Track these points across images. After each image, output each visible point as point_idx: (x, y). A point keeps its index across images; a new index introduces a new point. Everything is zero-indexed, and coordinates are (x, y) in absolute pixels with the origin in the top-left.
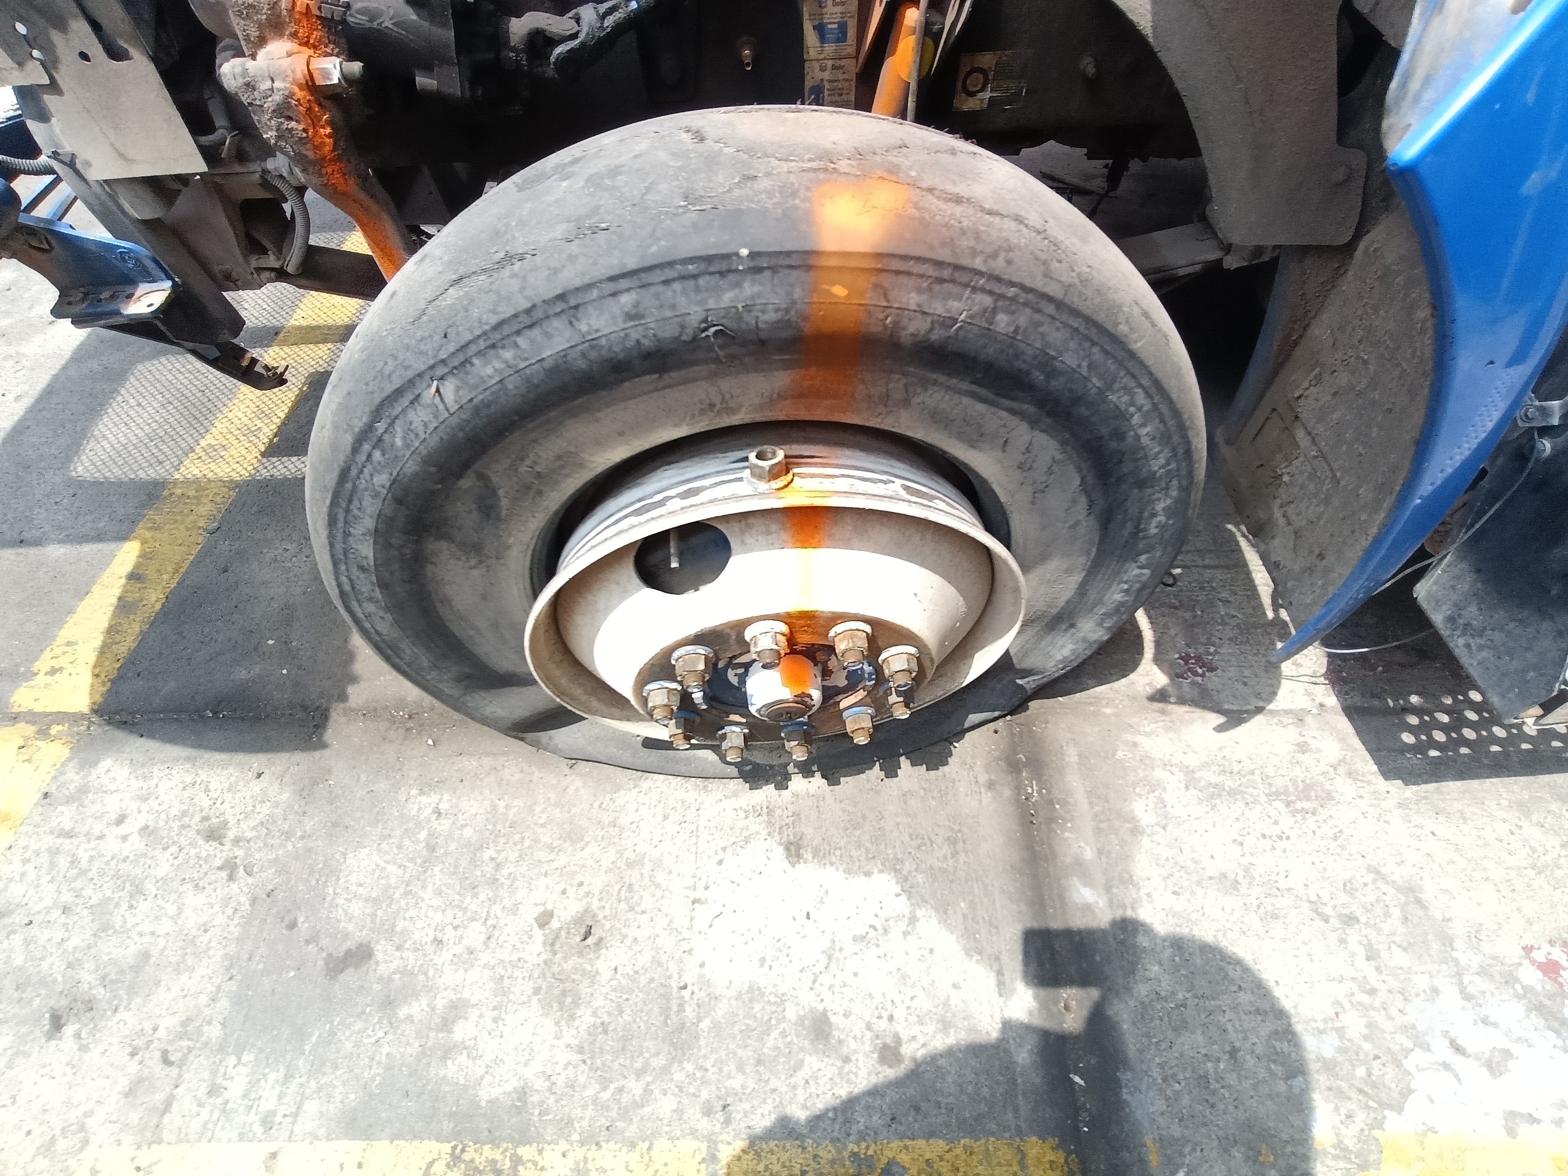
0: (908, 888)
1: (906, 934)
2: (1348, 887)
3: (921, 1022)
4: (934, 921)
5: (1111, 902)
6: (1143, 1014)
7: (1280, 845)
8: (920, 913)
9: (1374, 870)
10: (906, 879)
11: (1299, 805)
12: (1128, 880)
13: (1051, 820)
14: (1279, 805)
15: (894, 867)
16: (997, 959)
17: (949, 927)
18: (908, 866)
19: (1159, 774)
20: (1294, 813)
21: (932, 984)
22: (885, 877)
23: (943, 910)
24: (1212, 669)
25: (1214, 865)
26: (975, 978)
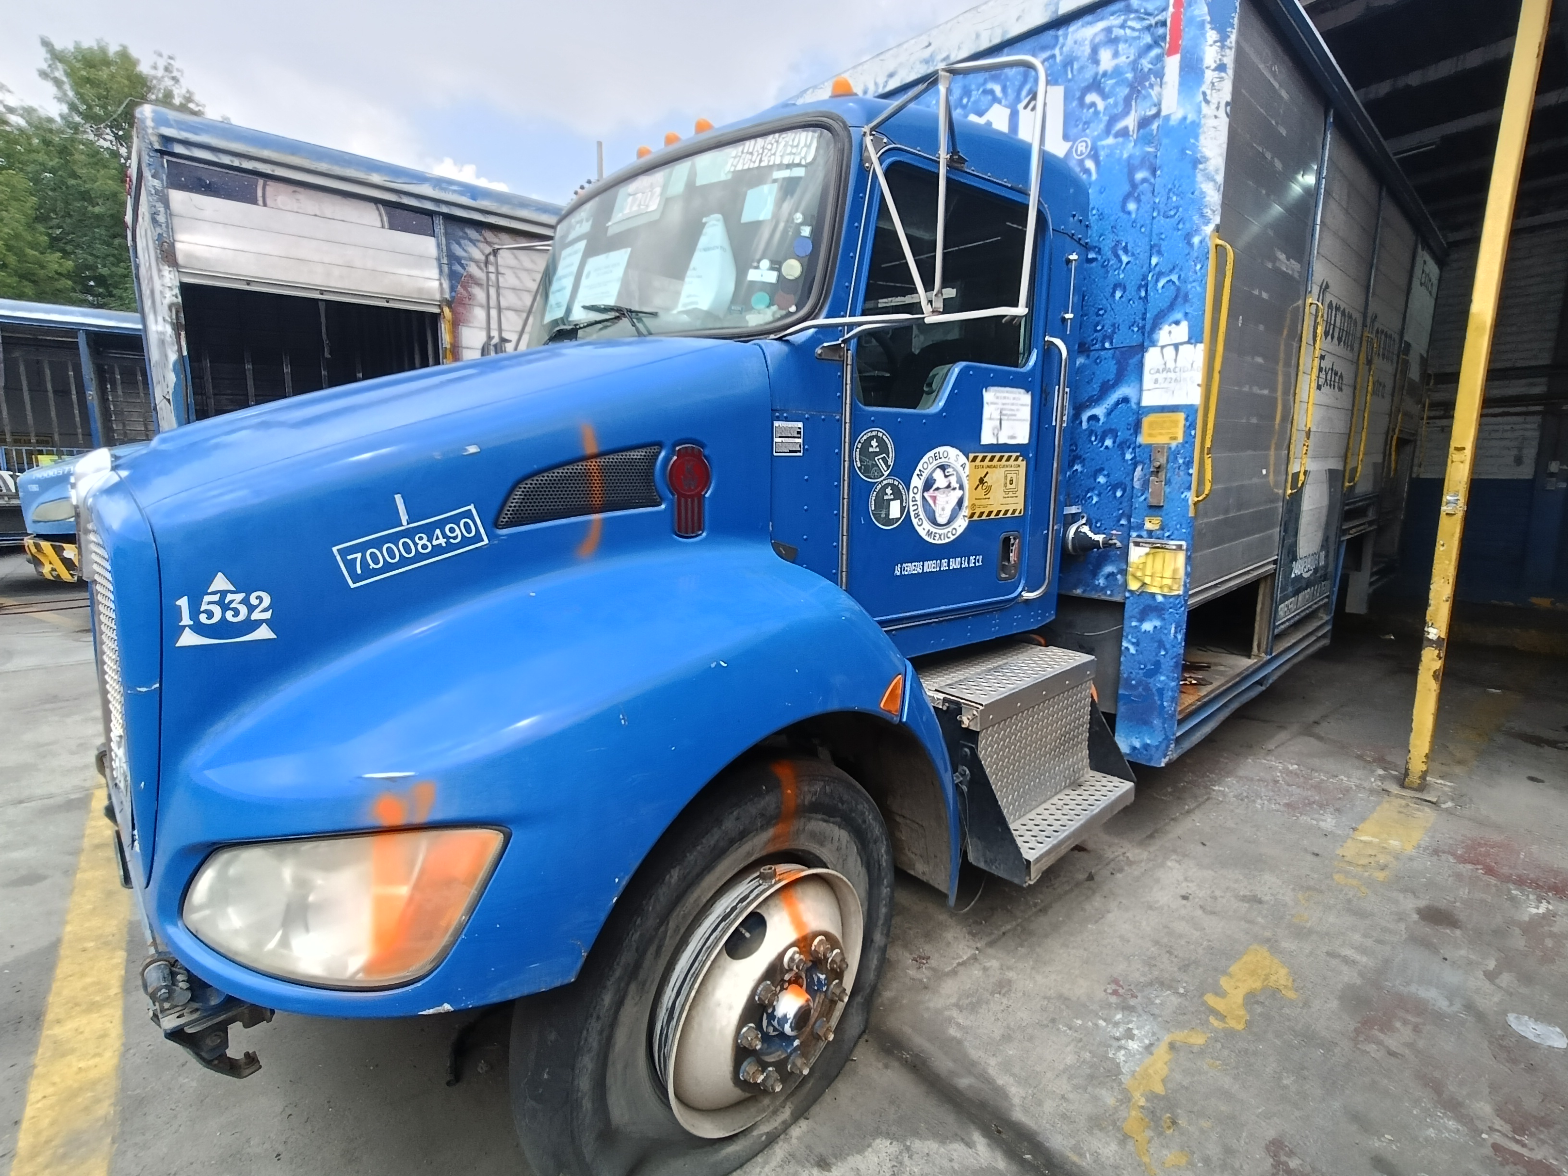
0: (892, 1137)
1: (910, 1157)
2: (1044, 1009)
4: (917, 1142)
5: (976, 1077)
6: (1026, 1110)
7: (1010, 1010)
8: (908, 1143)
9: (1045, 998)
10: (888, 1134)
11: (1003, 991)
12: (974, 1064)
13: (924, 1062)
14: (997, 995)
15: (878, 1133)
16: (956, 1135)
17: (926, 1139)
18: (884, 1128)
19: (947, 1013)
20: (1004, 995)
21: (941, 1168)
22: (878, 1141)
23: (916, 1134)
24: (929, 958)
25: (997, 1035)
26: (955, 1150)
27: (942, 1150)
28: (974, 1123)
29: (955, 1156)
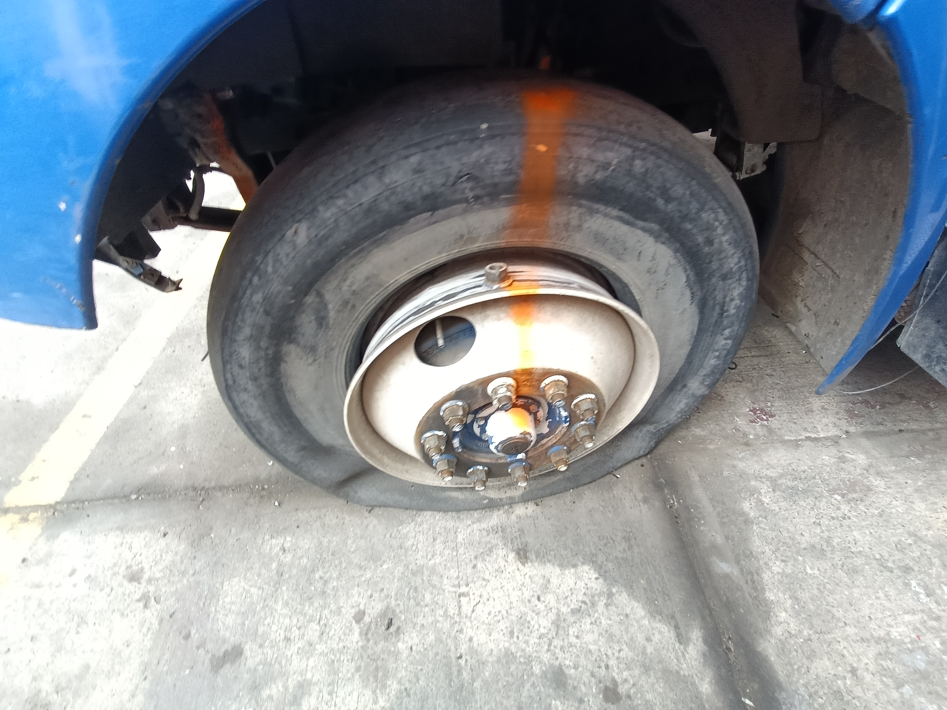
0: (603, 573)
1: (607, 605)
2: (899, 547)
3: (628, 668)
4: (625, 595)
5: (742, 571)
7: (846, 522)
8: (614, 590)
9: (913, 535)
10: (601, 567)
11: (851, 496)
12: (750, 555)
13: (690, 519)
14: (838, 497)
15: (592, 560)
16: (673, 617)
17: (637, 599)
18: (600, 558)
19: (755, 483)
20: (849, 501)
21: (632, 639)
22: (586, 568)
23: (630, 586)
24: (773, 416)
25: (805, 540)
26: (660, 632)
27: (646, 622)
28: (703, 618)
29: (656, 638)
